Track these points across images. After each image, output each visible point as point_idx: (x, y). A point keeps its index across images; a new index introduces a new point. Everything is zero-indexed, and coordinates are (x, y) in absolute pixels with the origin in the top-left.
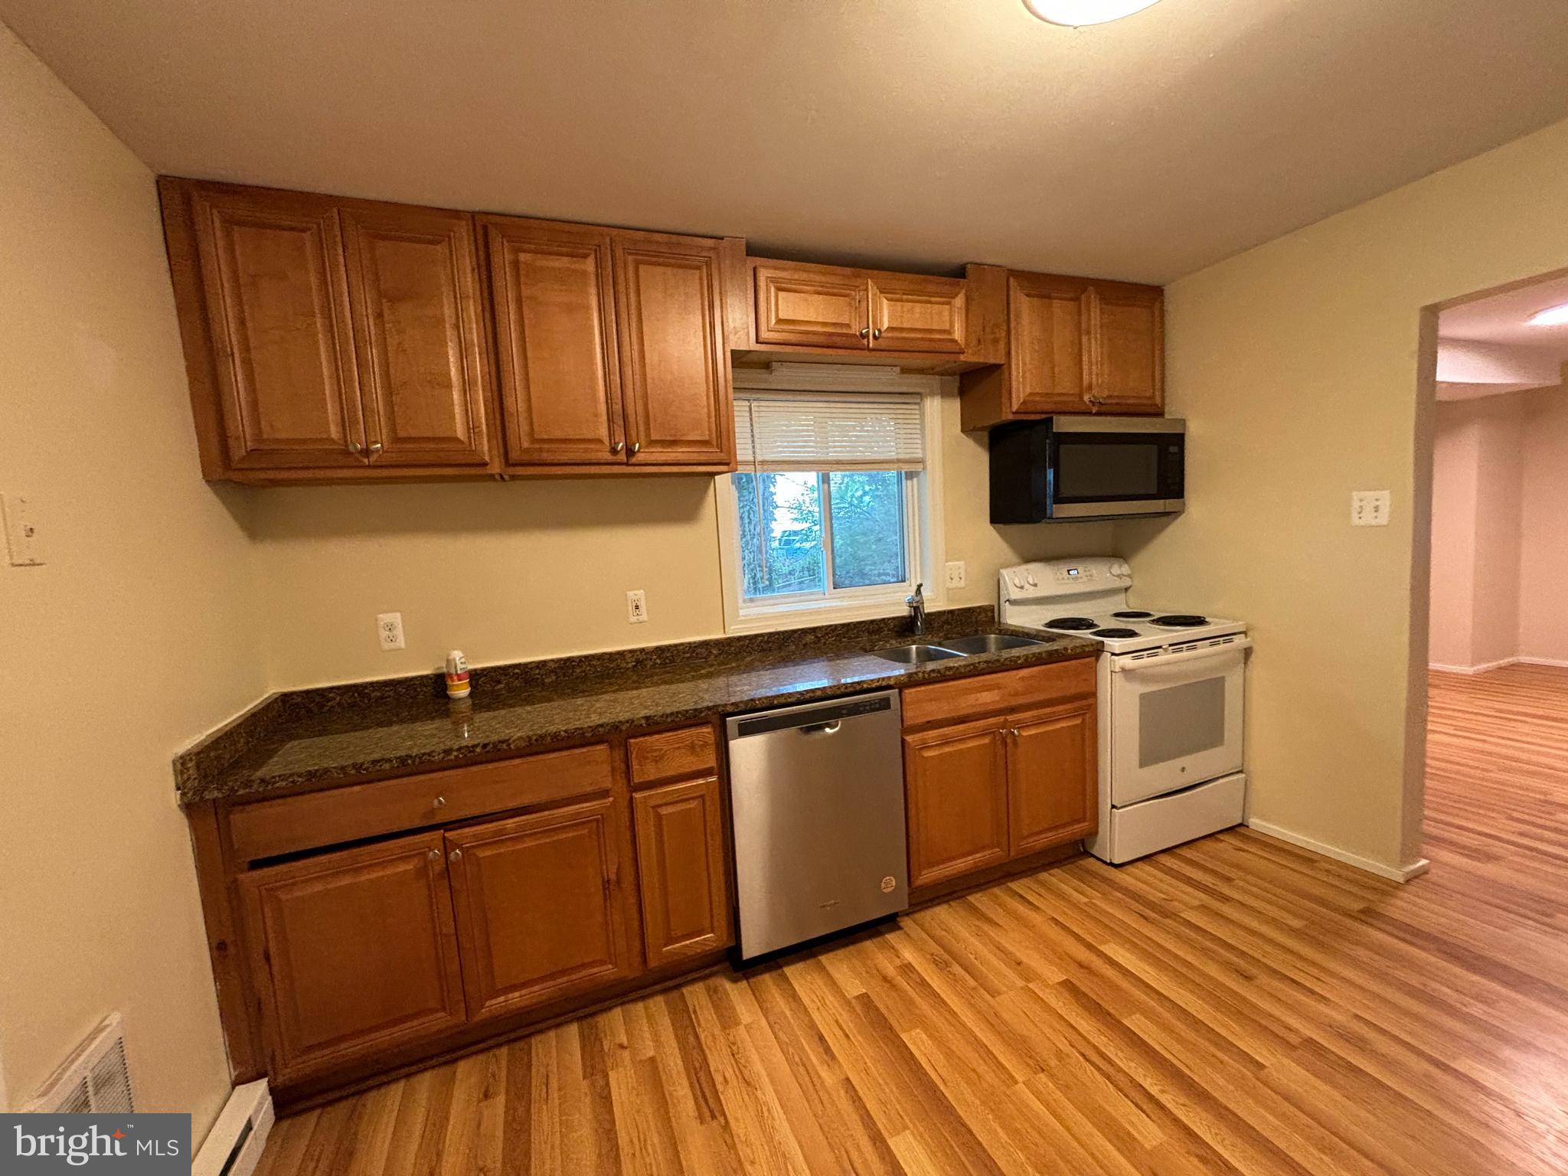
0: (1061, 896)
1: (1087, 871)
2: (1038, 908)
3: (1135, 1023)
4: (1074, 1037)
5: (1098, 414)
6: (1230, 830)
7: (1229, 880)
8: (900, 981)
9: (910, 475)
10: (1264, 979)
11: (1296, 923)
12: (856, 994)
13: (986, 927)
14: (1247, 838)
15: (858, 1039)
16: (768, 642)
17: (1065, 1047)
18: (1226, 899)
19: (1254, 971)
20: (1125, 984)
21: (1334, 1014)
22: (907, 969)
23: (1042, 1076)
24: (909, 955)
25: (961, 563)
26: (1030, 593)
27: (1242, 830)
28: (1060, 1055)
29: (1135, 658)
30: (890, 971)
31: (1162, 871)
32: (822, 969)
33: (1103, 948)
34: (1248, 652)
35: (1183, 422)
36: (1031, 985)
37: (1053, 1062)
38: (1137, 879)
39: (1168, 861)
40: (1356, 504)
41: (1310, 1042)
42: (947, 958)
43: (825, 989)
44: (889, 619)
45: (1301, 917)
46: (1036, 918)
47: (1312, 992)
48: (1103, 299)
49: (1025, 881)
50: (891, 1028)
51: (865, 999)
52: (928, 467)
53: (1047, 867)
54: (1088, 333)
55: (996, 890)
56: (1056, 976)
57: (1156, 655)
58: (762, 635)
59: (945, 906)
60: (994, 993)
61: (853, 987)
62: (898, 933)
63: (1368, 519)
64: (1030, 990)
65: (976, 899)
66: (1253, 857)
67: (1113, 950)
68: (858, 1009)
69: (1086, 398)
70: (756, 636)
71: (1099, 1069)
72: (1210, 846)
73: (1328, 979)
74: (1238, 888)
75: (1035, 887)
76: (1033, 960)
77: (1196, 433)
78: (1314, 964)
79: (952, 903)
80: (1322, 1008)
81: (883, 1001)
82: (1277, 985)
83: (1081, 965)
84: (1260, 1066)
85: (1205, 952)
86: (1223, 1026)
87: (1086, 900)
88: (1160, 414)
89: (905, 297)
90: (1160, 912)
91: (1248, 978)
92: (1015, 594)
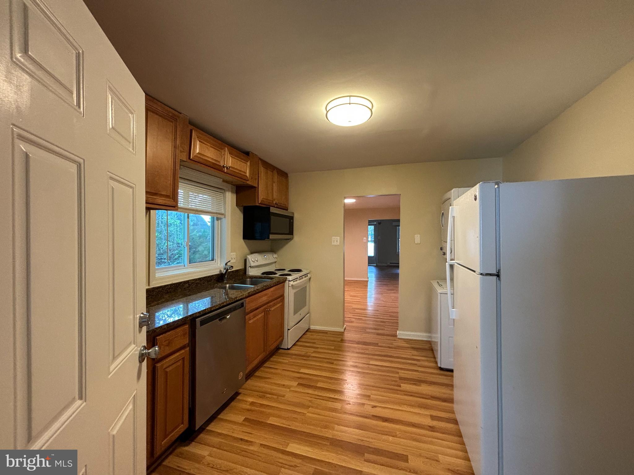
0: (280, 362)
1: (282, 353)
2: (277, 368)
3: (320, 385)
4: (311, 396)
5: (276, 207)
6: (307, 331)
7: (315, 343)
8: (253, 408)
9: (218, 219)
11: (333, 348)
12: (242, 420)
13: (267, 380)
14: (311, 332)
15: (254, 432)
16: (170, 288)
17: (310, 399)
18: (317, 348)
19: (333, 361)
20: (310, 377)
22: (252, 404)
23: (310, 409)
24: (250, 400)
25: (235, 253)
26: (256, 264)
27: (309, 330)
28: (310, 401)
29: (294, 282)
30: (248, 407)
31: (299, 346)
32: (222, 420)
33: (300, 371)
34: (310, 279)
35: (293, 213)
36: (291, 389)
37: (310, 404)
38: (295, 350)
39: (299, 343)
40: (333, 240)
42: (263, 394)
43: (229, 425)
44: (214, 275)
45: (333, 346)
46: (279, 371)
48: (278, 174)
49: (268, 363)
50: (262, 422)
51: (246, 420)
52: (227, 216)
53: (271, 356)
54: (275, 183)
55: (262, 369)
56: (295, 384)
57: (296, 281)
58: (167, 285)
59: (249, 380)
60: (284, 396)
61: (240, 419)
62: (241, 395)
63: (335, 243)
64: (291, 390)
65: (257, 374)
66: (315, 336)
67: (302, 370)
68: (247, 424)
69: (274, 203)
70: (165, 286)
71: (320, 399)
72: (305, 336)
74: (318, 344)
75: (271, 363)
76: (287, 383)
77: (296, 217)
79: (251, 378)
81: (252, 417)
83: (299, 378)
85: (321, 362)
87: (288, 361)
88: (287, 210)
89: (235, 157)
90: (306, 357)
91: (333, 363)
92: (253, 264)
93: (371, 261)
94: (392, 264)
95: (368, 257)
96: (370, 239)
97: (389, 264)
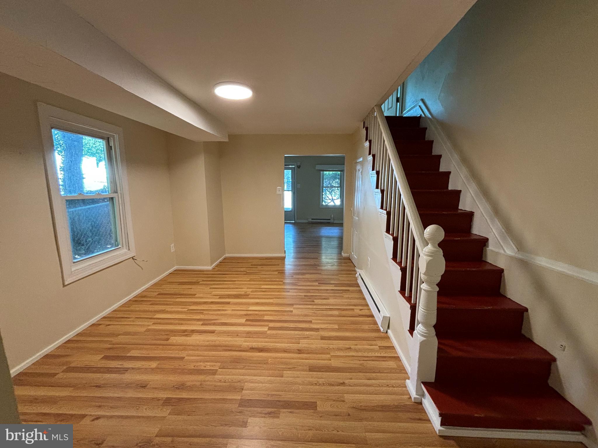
93: (288, 216)
94: (314, 221)
95: (285, 211)
96: (286, 188)
97: (310, 220)
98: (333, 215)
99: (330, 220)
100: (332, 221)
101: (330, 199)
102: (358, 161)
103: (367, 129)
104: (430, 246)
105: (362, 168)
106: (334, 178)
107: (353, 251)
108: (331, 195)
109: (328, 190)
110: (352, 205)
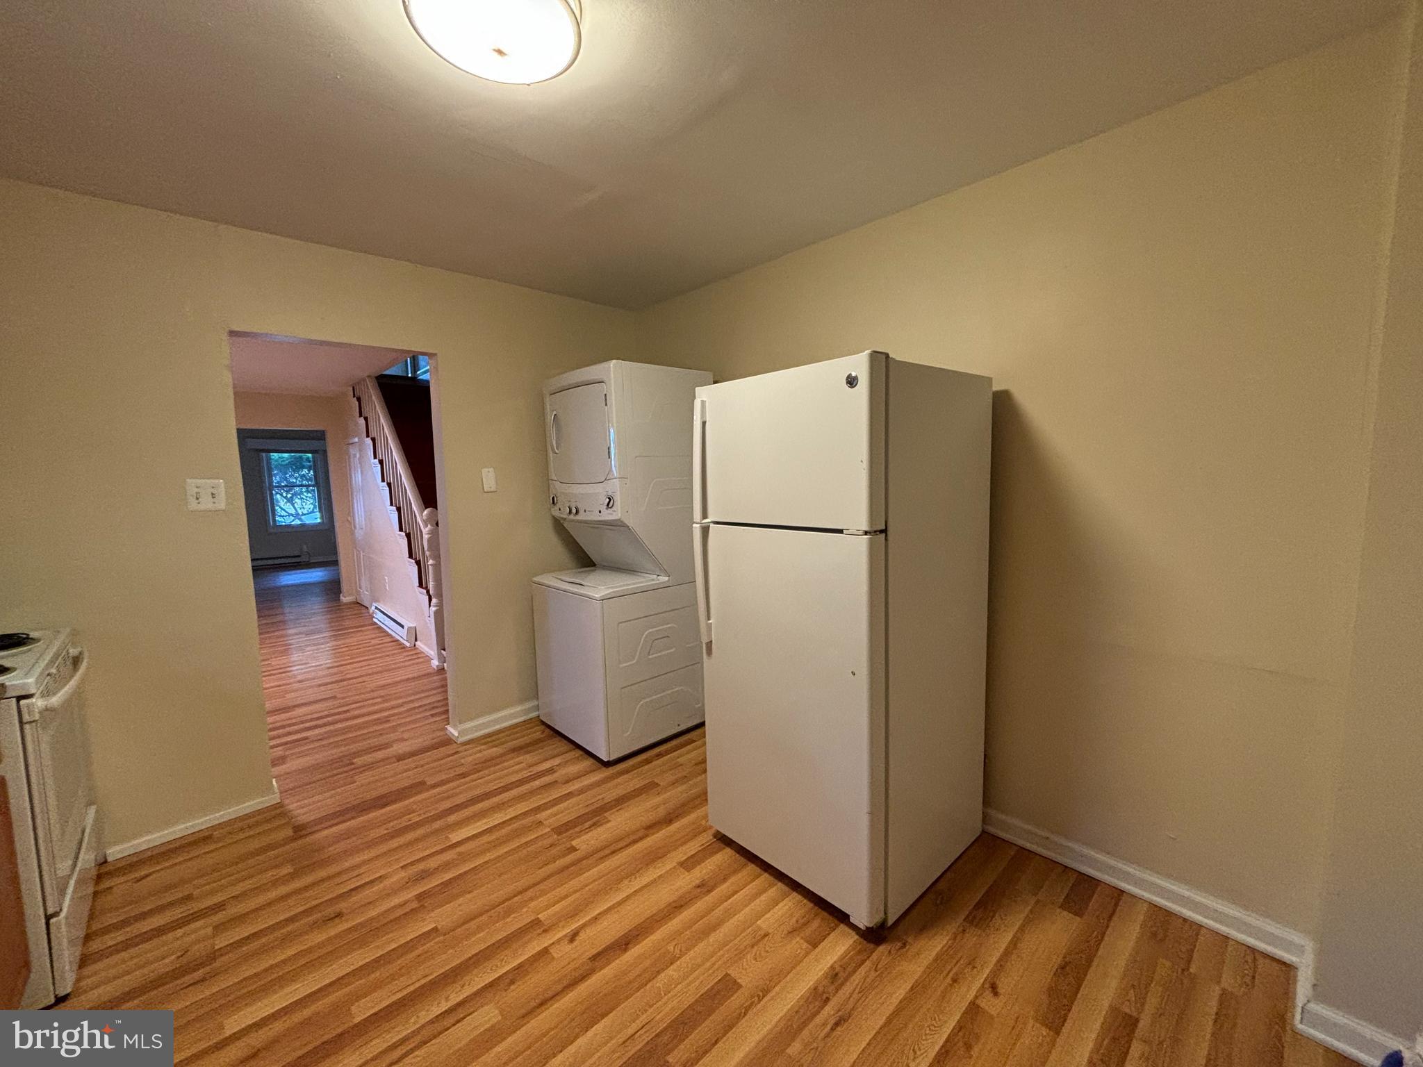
6: (99, 878)
7: (189, 898)
10: (343, 906)
11: (287, 870)
14: (122, 871)
18: (219, 907)
19: (330, 910)
21: (395, 878)
40: (193, 491)
41: (420, 897)
45: (280, 865)
47: (372, 882)
63: (206, 504)
72: (107, 901)
73: (361, 871)
74: (206, 895)
78: (339, 874)
80: (387, 882)
82: (356, 898)
84: (435, 929)
86: (389, 943)
91: (339, 915)
98: (305, 547)
99: (299, 556)
100: (304, 559)
101: (292, 515)
102: (351, 442)
103: (359, 400)
104: (429, 526)
105: (360, 451)
106: (297, 465)
107: (360, 588)
108: (293, 505)
109: (281, 495)
110: (349, 512)
